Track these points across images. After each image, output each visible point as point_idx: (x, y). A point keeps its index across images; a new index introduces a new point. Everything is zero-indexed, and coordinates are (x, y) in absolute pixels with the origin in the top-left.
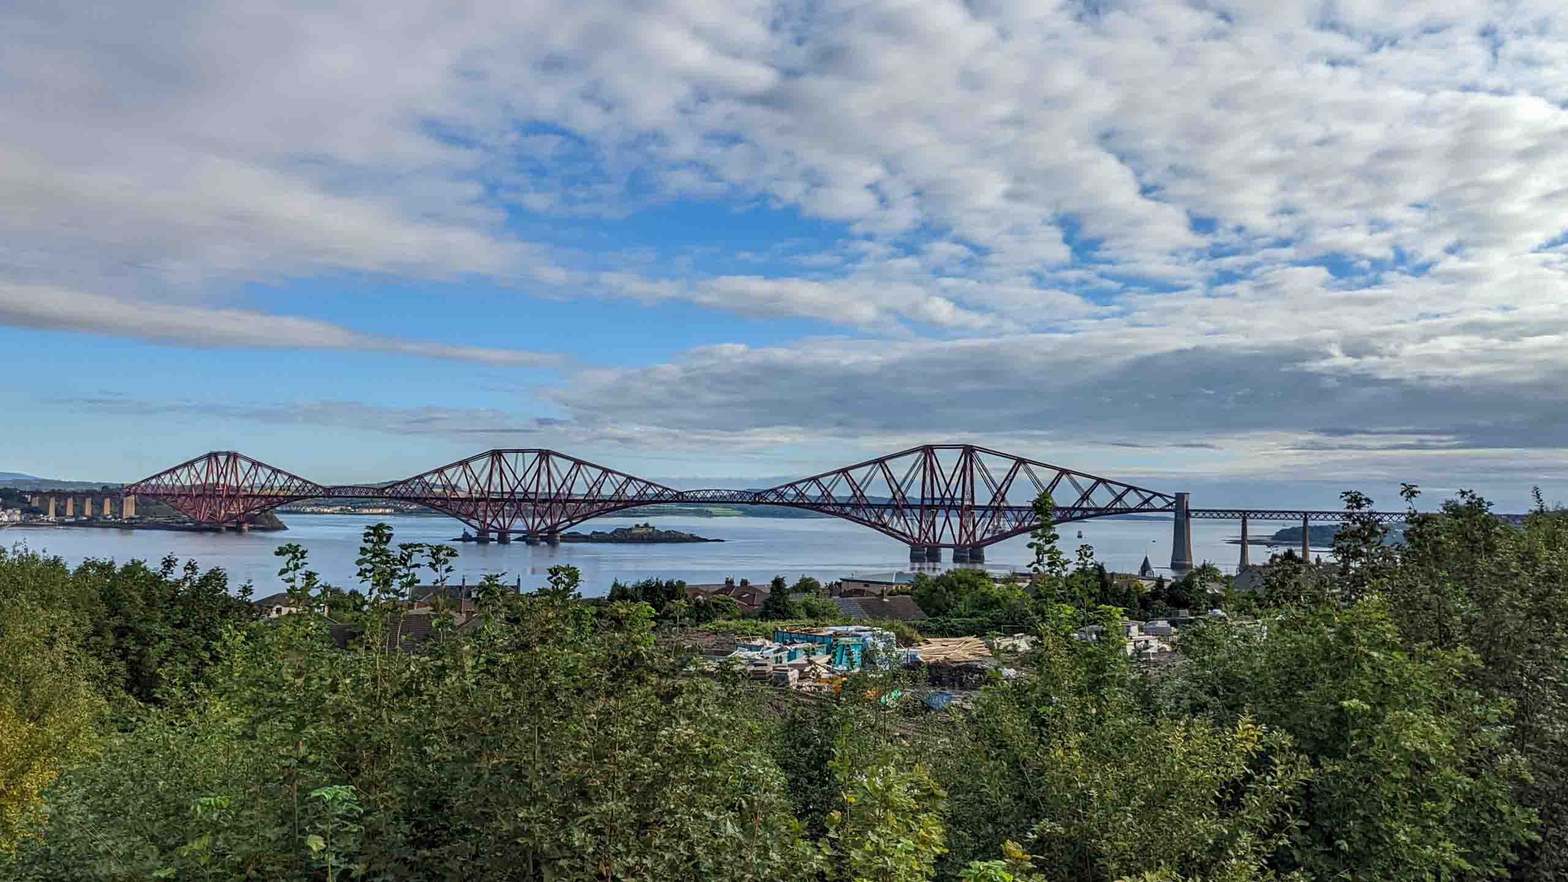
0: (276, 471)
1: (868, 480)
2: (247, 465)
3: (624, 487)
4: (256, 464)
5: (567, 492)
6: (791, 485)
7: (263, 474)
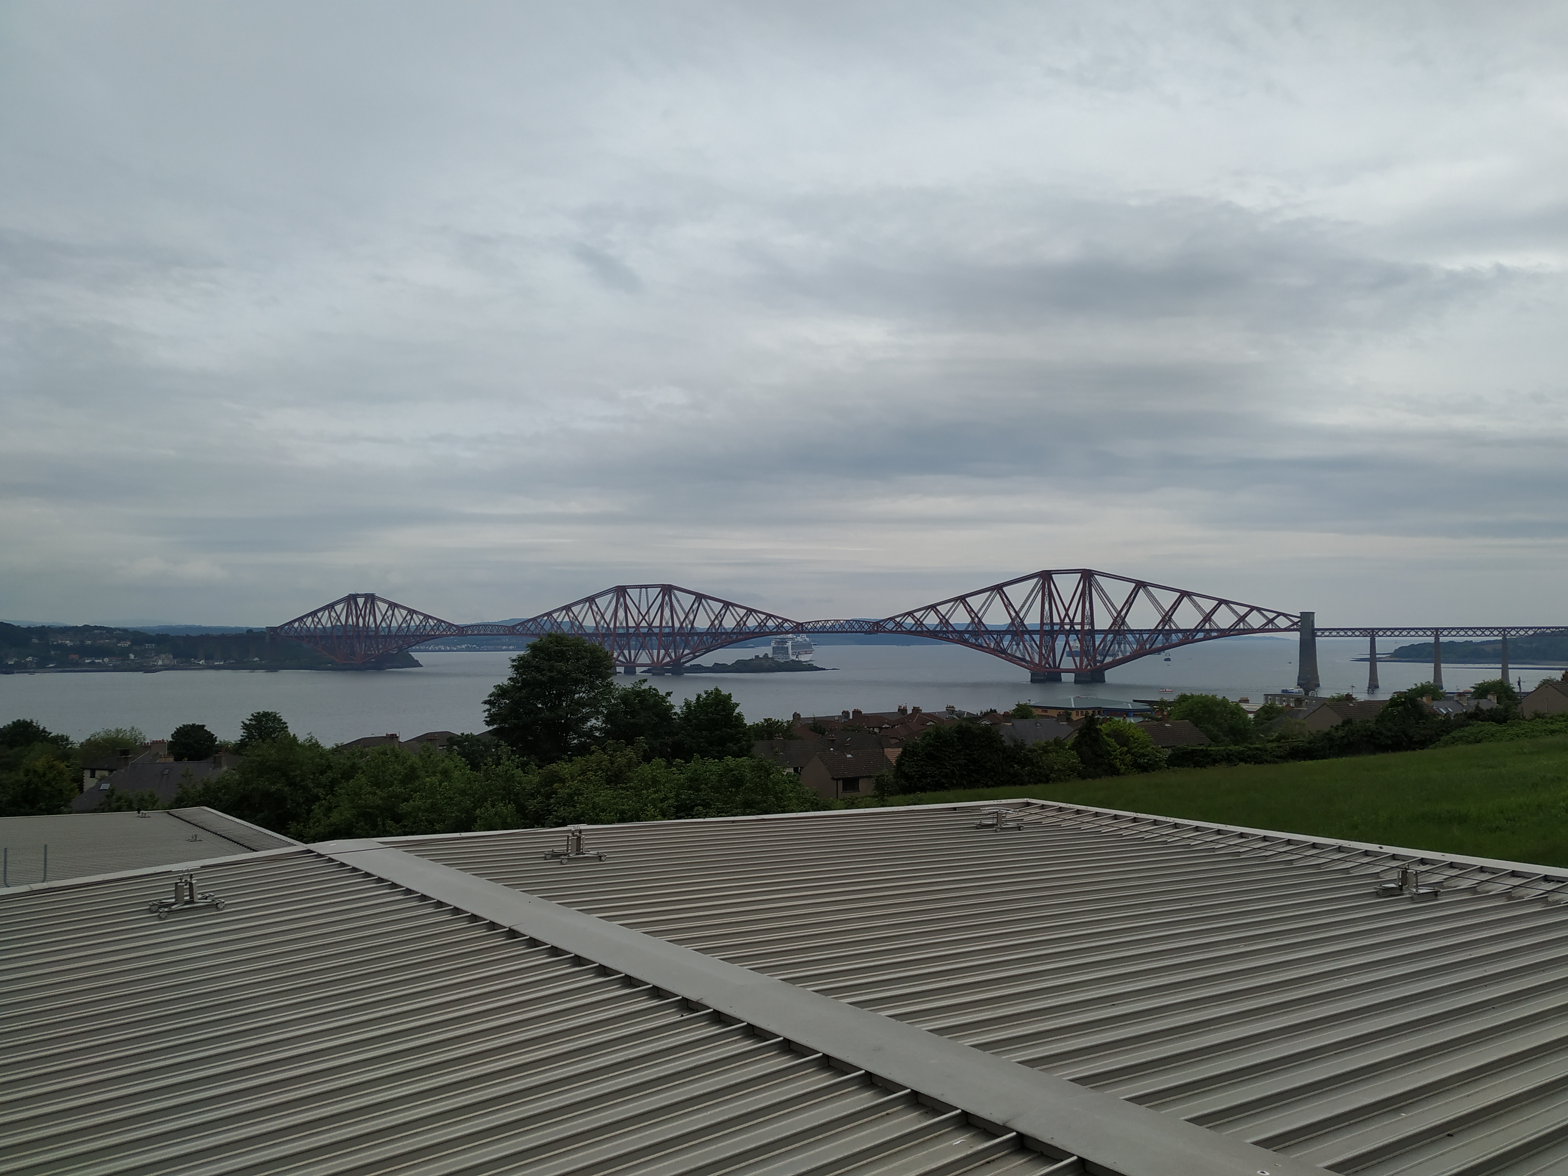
0: (411, 612)
1: (986, 608)
2: (383, 607)
3: (744, 619)
4: (393, 606)
5: (689, 626)
6: (910, 614)
7: (400, 614)
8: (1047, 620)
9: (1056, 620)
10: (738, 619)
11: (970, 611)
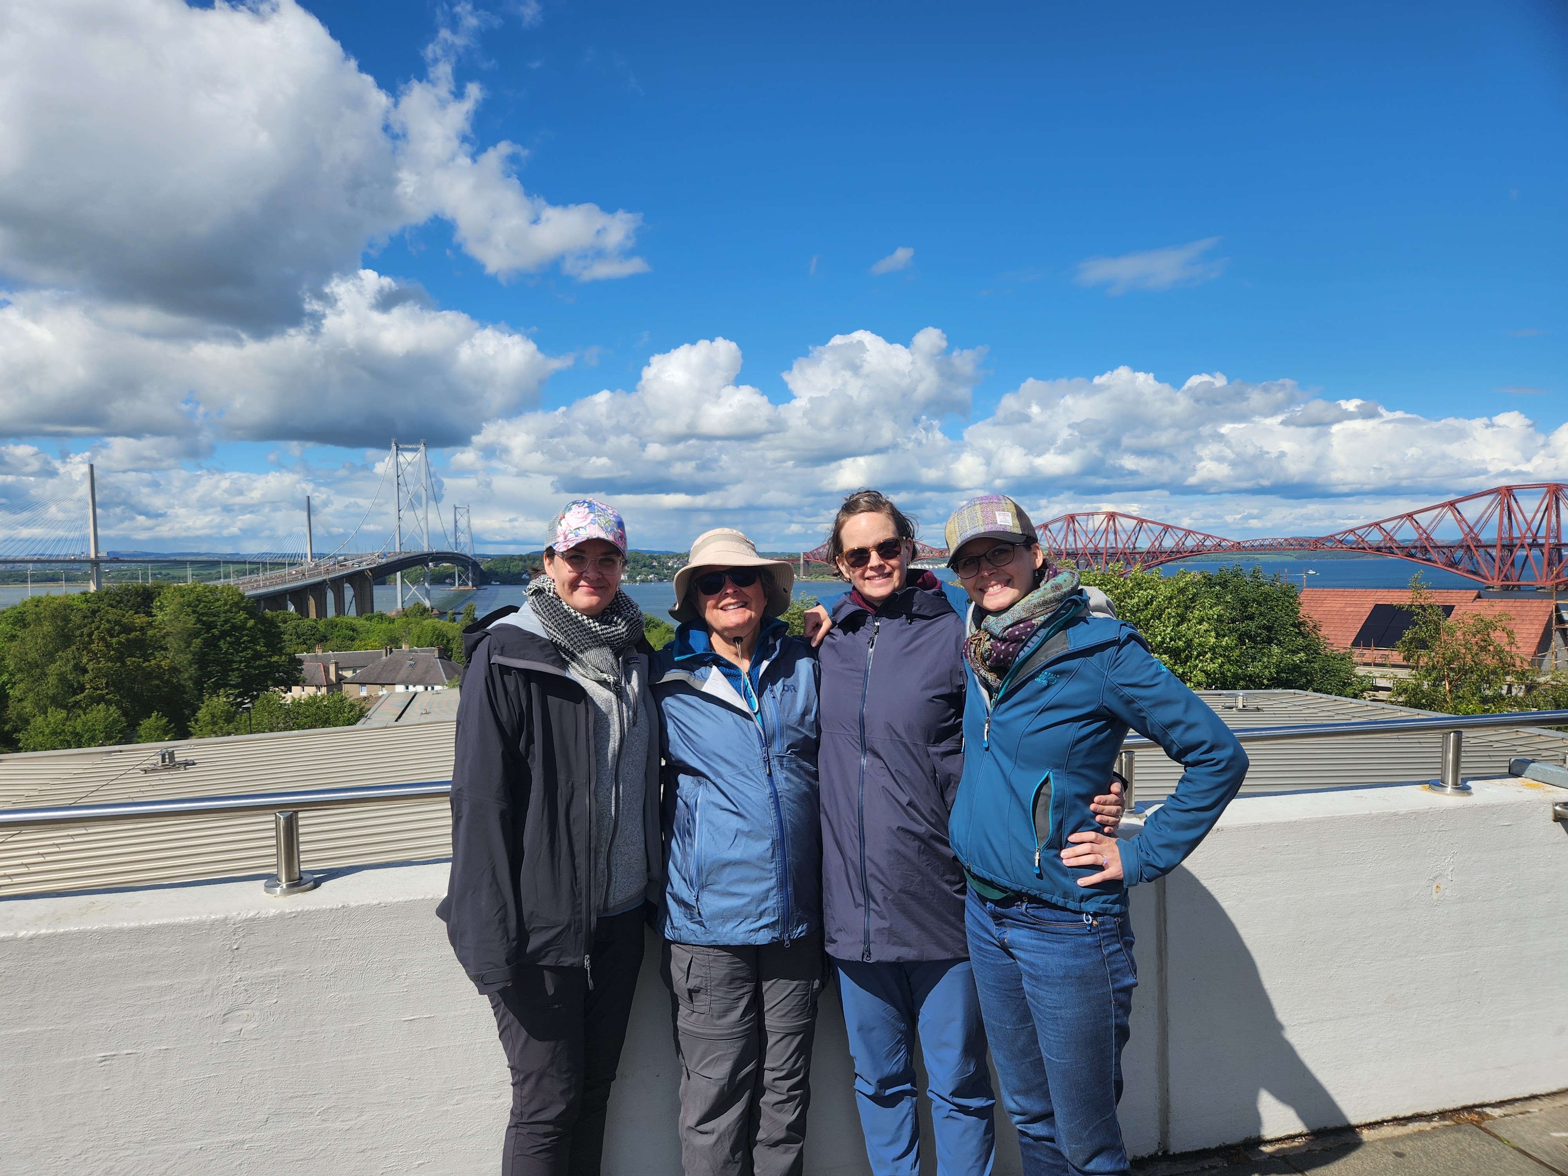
1: (1436, 524)
3: (1183, 540)
5: (1132, 547)
6: (1351, 532)
8: (1505, 535)
9: (1516, 534)
10: (1177, 540)
11: (1418, 527)
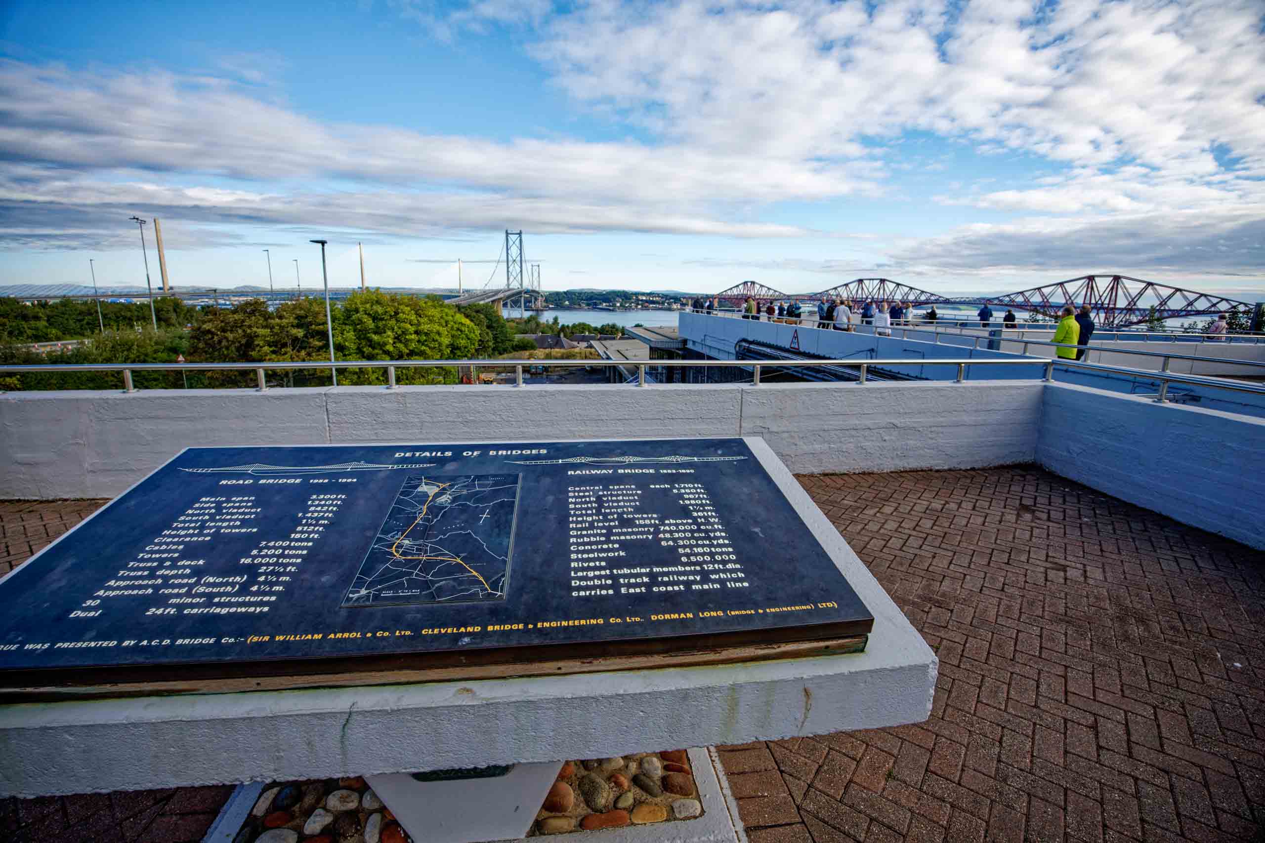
0: (769, 289)
1: (1052, 294)
2: (758, 286)
3: (920, 296)
4: (762, 286)
6: (1008, 296)
7: (764, 290)
8: (1087, 301)
9: (1093, 301)
10: (916, 296)
11: (1042, 295)
